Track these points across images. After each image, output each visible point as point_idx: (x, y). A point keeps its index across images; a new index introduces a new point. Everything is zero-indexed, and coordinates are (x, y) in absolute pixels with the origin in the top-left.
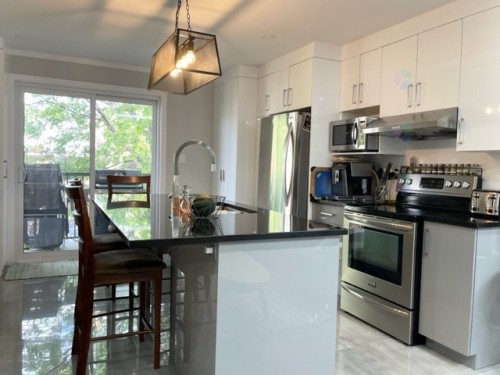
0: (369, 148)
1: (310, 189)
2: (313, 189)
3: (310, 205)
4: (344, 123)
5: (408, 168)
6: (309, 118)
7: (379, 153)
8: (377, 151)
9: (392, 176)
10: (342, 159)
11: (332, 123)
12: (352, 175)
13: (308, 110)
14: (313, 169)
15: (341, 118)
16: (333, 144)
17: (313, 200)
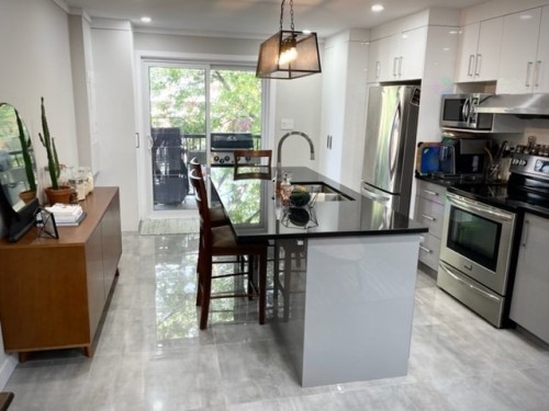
0: (481, 127)
1: (415, 166)
2: (419, 165)
3: (414, 180)
4: (458, 97)
5: (524, 148)
6: (419, 91)
7: (492, 132)
8: (490, 129)
9: (507, 154)
10: (452, 135)
11: (444, 96)
12: (462, 152)
13: (418, 82)
14: (420, 144)
15: (454, 92)
16: (444, 119)
17: (418, 176)
